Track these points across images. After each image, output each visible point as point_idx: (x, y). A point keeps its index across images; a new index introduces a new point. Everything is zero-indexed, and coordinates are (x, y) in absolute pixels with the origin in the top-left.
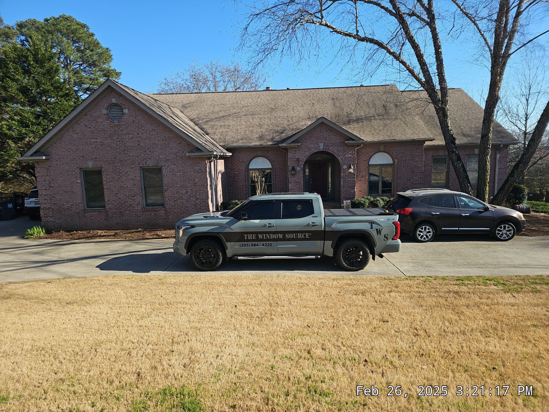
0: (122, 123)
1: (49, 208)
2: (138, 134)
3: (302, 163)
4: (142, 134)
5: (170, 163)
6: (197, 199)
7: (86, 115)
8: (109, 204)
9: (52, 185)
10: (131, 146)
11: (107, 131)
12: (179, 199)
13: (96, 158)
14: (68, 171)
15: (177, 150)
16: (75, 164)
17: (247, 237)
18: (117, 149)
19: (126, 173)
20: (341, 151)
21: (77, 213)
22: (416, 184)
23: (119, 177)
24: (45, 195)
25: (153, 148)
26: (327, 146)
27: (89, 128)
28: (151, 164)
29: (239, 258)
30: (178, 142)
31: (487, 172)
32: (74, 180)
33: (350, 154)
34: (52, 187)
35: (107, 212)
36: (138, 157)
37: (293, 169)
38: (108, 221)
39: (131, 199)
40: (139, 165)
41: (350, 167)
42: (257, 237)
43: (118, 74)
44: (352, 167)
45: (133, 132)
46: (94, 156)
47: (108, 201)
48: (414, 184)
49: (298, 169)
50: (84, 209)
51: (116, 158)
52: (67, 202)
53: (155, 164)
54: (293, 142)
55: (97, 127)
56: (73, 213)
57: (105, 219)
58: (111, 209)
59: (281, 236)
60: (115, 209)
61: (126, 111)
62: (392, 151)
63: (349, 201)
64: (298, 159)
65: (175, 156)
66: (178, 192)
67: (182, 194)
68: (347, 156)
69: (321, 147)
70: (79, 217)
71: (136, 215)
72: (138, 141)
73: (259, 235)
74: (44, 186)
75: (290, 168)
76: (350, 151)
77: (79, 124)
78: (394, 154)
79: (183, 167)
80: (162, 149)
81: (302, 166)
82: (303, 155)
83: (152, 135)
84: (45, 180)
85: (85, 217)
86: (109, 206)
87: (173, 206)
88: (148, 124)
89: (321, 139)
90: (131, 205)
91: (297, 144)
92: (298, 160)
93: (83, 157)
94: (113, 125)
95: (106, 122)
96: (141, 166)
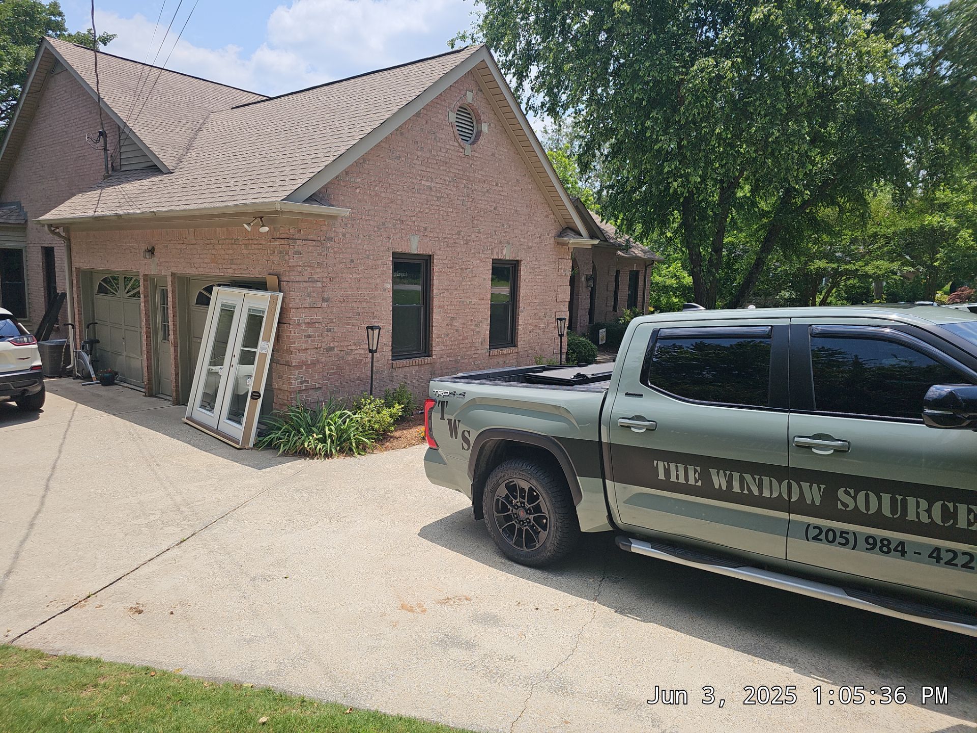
0: (477, 154)
2: (496, 184)
4: (503, 186)
5: (531, 255)
8: (438, 345)
10: (483, 210)
12: (536, 328)
13: (426, 229)
14: (368, 258)
15: (542, 231)
16: (385, 240)
19: (472, 271)
21: (377, 372)
25: (513, 220)
28: (507, 254)
32: (379, 281)
34: (328, 300)
35: (434, 362)
36: (491, 236)
39: (473, 331)
40: (492, 254)
45: (490, 179)
47: (438, 336)
53: (513, 256)
55: (434, 152)
58: (441, 356)
60: (448, 355)
61: (485, 128)
65: (539, 241)
66: (535, 314)
70: (380, 381)
74: (309, 295)
80: (524, 224)
83: (515, 191)
86: (438, 348)
87: (527, 343)
90: (472, 345)
93: (402, 221)
94: (462, 155)
95: (451, 143)
96: (495, 257)
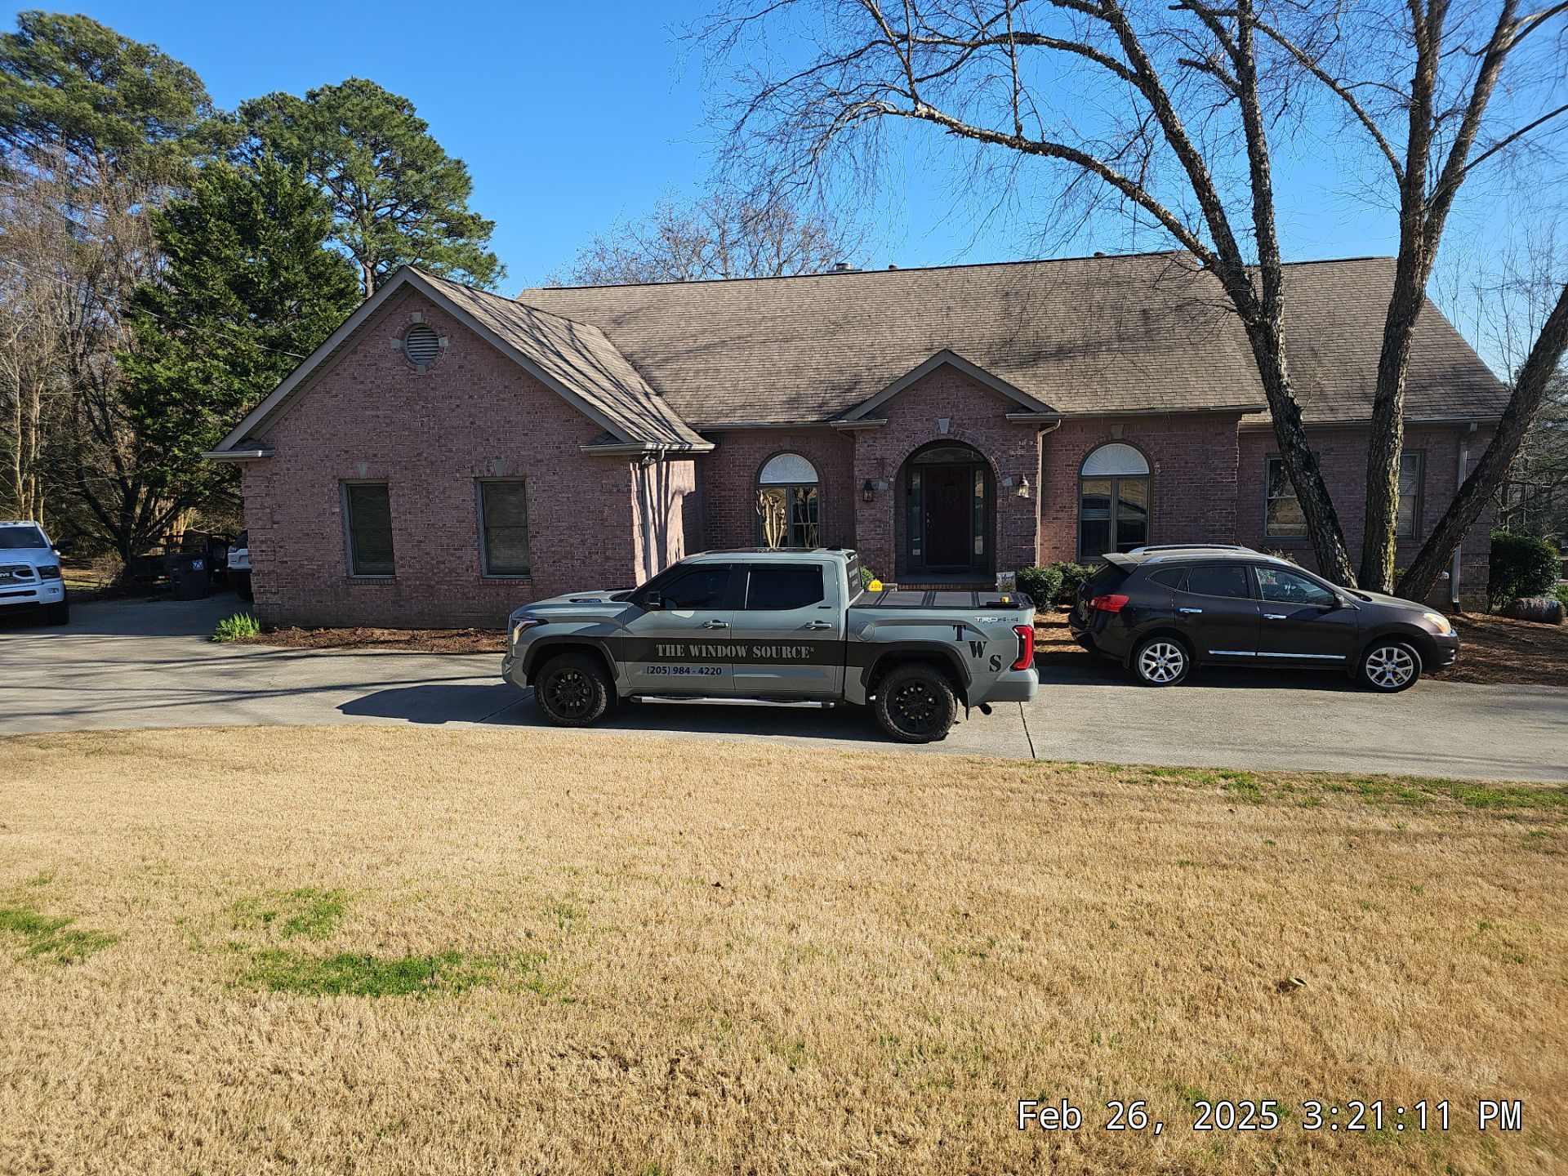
0: (436, 372)
1: (269, 573)
2: (471, 397)
3: (892, 472)
4: (481, 397)
5: (544, 469)
6: (608, 558)
7: (354, 352)
8: (403, 566)
9: (277, 518)
10: (454, 427)
11: (400, 390)
12: (565, 557)
13: (375, 455)
14: (313, 486)
15: (561, 439)
16: (329, 470)
17: (664, 650)
18: (423, 433)
19: (444, 492)
20: (996, 440)
21: (331, 586)
22: (1213, 532)
23: (427, 501)
24: (262, 542)
25: (505, 432)
26: (959, 425)
27: (362, 382)
28: (499, 470)
29: (645, 699)
30: (565, 417)
31: (1390, 502)
32: (326, 506)
33: (1022, 447)
34: (277, 523)
35: (397, 584)
36: (470, 453)
37: (868, 486)
38: (401, 606)
39: (452, 555)
40: (472, 472)
41: (1020, 484)
42: (687, 651)
43: (486, 228)
44: (1026, 483)
45: (459, 393)
46: (371, 452)
47: (402, 558)
48: (1207, 530)
49: (882, 485)
50: (348, 577)
51: (420, 455)
52: (311, 560)
53: (510, 472)
54: (867, 415)
55: (378, 382)
56: (323, 586)
57: (393, 602)
58: (408, 579)
59: (742, 652)
60: (417, 579)
61: (444, 342)
62: (1146, 439)
63: (1012, 574)
64: (883, 459)
65: (557, 452)
66: (561, 541)
67: (572, 545)
68: (1012, 453)
69: (944, 428)
70: (336, 594)
71: (464, 594)
72: (470, 416)
73: (691, 647)
74: (260, 519)
75: (860, 484)
76: (1022, 440)
77: (338, 375)
78: (1151, 450)
79: (574, 480)
80: (527, 435)
81: (892, 480)
82: (895, 451)
83: (503, 400)
84: (263, 507)
85: (349, 595)
86: (402, 570)
87: (550, 575)
88: (495, 374)
89: (944, 407)
90: (452, 571)
91: (874, 422)
92: (882, 463)
93: (346, 452)
94: (415, 377)
95: (398, 368)
96: (478, 476)
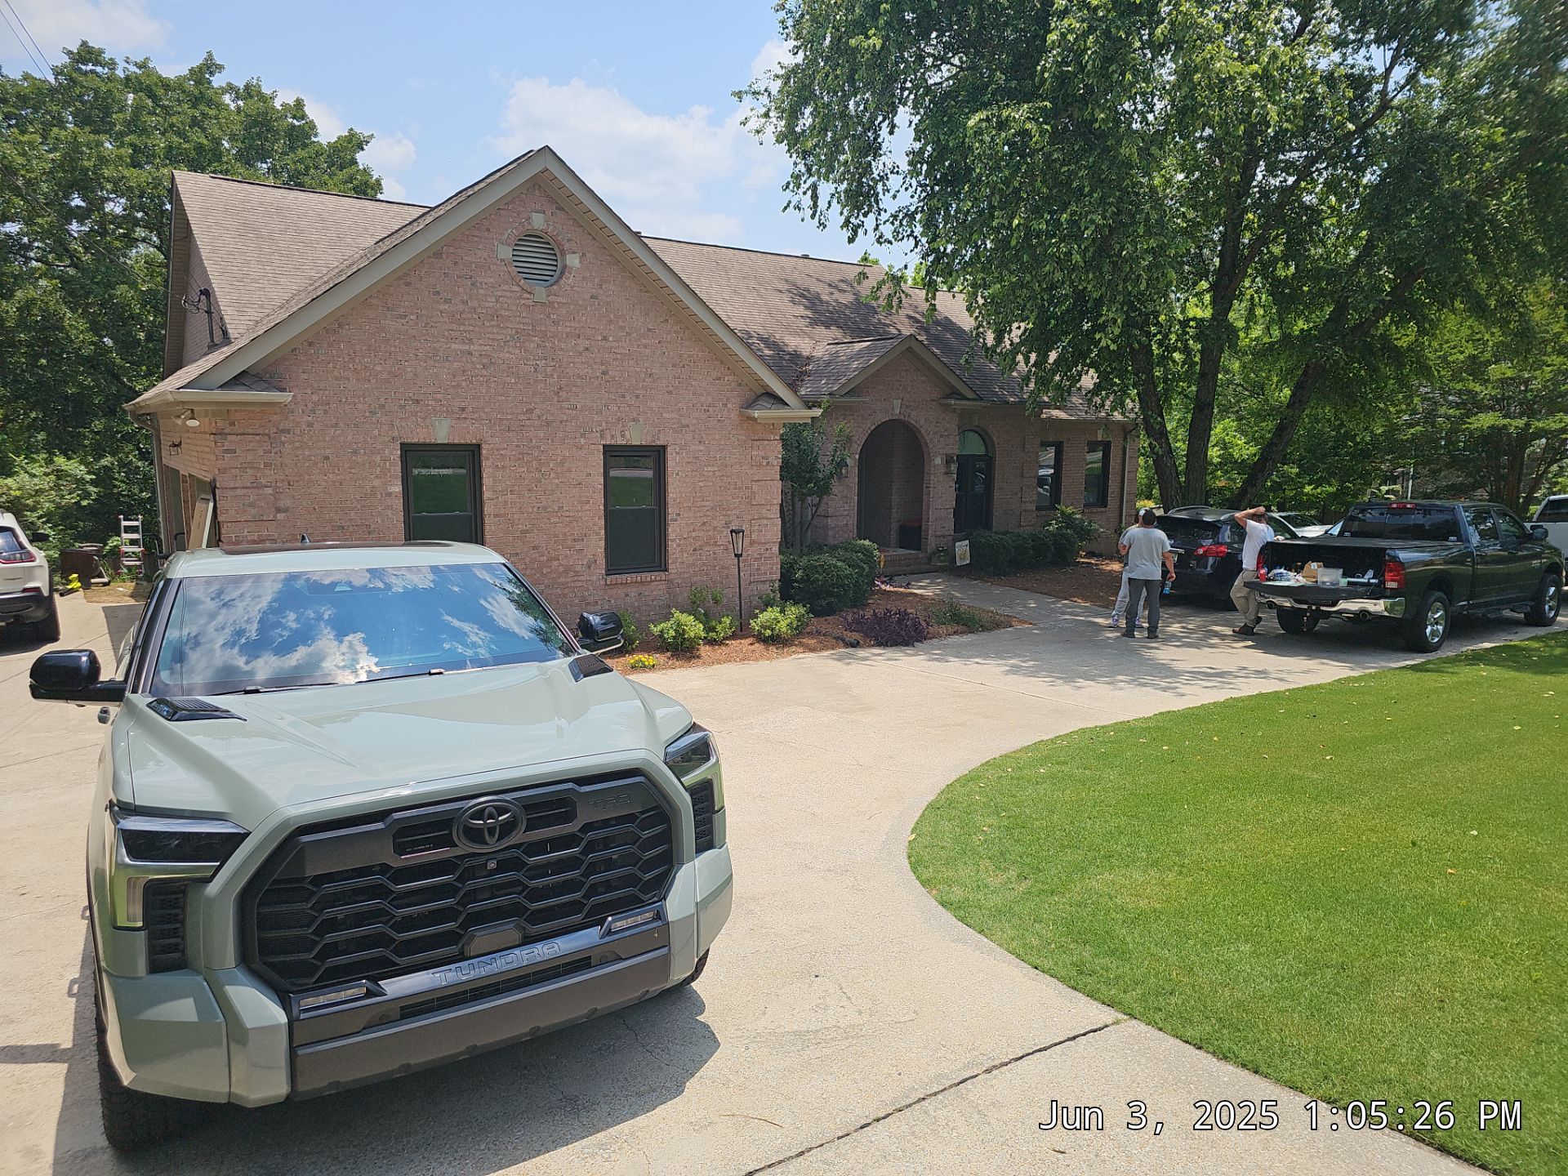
0: (559, 299)
3: (857, 449)
4: (618, 340)
5: (689, 436)
6: (753, 543)
9: (286, 503)
10: (580, 377)
11: (507, 318)
12: (707, 544)
13: (463, 409)
14: (355, 452)
15: (710, 400)
16: (385, 428)
18: (536, 381)
19: (562, 463)
23: (537, 475)
25: (645, 388)
26: (907, 407)
27: (447, 301)
28: (635, 436)
30: (715, 374)
32: (376, 483)
33: (948, 430)
34: (285, 510)
36: (600, 412)
39: (570, 548)
40: (602, 437)
41: (949, 462)
45: (589, 332)
46: (458, 403)
49: (850, 462)
51: (530, 411)
53: (649, 439)
55: (473, 303)
61: (573, 261)
62: (991, 426)
64: (851, 436)
65: (704, 416)
67: (715, 528)
68: (942, 434)
69: (896, 409)
71: (582, 598)
72: (602, 363)
76: (948, 423)
78: (994, 435)
80: (670, 393)
81: (857, 457)
82: (860, 428)
83: (645, 347)
87: (689, 566)
89: (897, 389)
90: (567, 570)
91: (858, 399)
92: (851, 440)
93: (417, 401)
94: (530, 302)
95: (506, 287)
96: (608, 443)
